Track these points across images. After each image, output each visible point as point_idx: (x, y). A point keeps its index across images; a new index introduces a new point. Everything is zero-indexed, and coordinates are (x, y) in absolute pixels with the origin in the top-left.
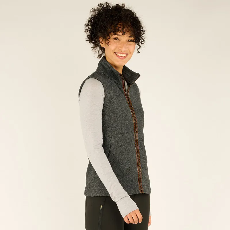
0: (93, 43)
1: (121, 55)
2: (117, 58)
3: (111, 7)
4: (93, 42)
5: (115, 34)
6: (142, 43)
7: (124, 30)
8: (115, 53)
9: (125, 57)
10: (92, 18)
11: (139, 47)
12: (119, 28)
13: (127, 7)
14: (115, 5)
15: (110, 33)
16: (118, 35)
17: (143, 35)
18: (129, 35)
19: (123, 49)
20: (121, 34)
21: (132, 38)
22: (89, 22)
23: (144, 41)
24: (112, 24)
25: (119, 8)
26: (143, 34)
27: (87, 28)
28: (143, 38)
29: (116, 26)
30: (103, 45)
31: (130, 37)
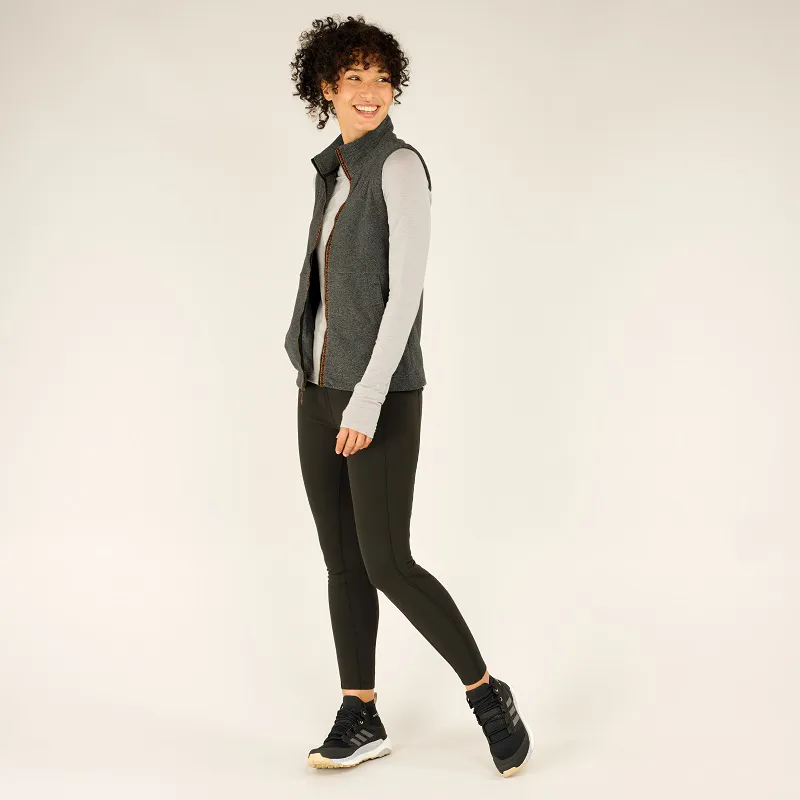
0: (309, 100)
1: (366, 109)
2: (359, 117)
3: (338, 24)
4: (308, 97)
5: (347, 70)
6: (405, 83)
7: (367, 60)
8: (354, 106)
9: (374, 113)
10: (303, 50)
11: (398, 93)
12: (354, 56)
13: (368, 21)
14: (345, 19)
15: (340, 67)
16: (355, 70)
17: (404, 67)
18: (376, 69)
19: (369, 97)
20: (360, 67)
21: (385, 75)
22: (298, 57)
23: (407, 80)
24: (342, 50)
25: (353, 25)
26: (406, 65)
27: (295, 71)
28: (406, 73)
29: (348, 54)
30: (328, 97)
31: (380, 72)
